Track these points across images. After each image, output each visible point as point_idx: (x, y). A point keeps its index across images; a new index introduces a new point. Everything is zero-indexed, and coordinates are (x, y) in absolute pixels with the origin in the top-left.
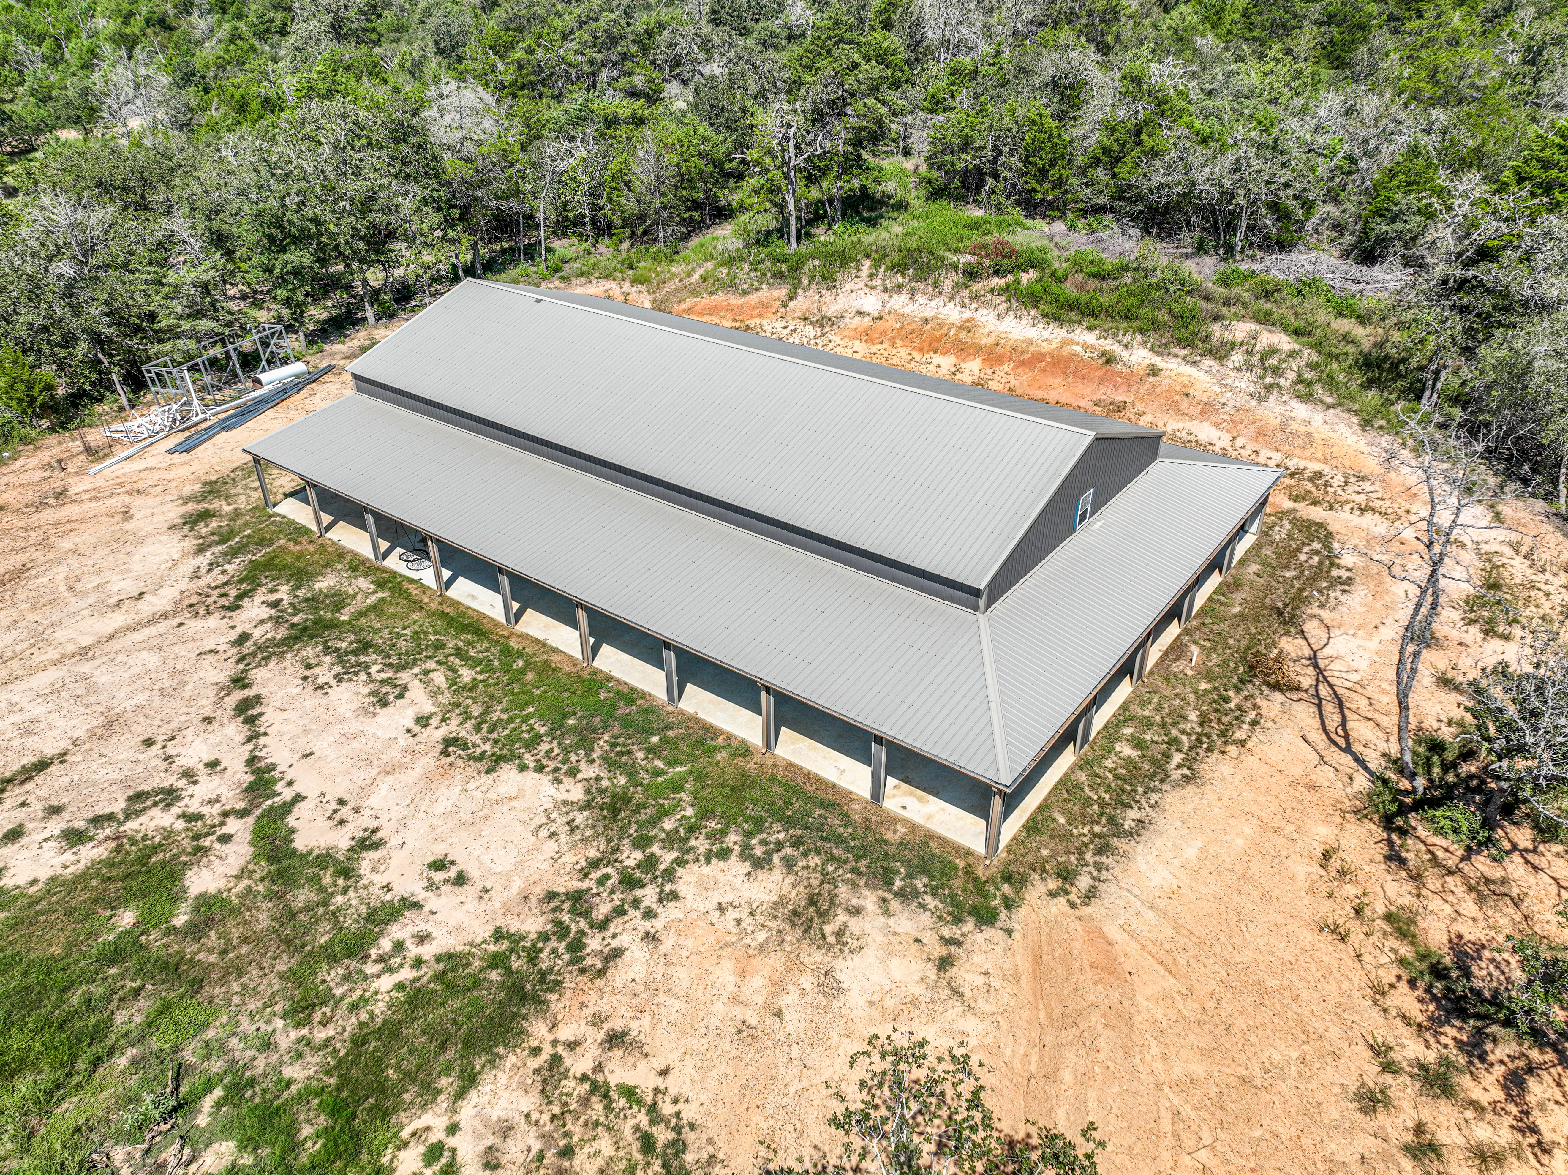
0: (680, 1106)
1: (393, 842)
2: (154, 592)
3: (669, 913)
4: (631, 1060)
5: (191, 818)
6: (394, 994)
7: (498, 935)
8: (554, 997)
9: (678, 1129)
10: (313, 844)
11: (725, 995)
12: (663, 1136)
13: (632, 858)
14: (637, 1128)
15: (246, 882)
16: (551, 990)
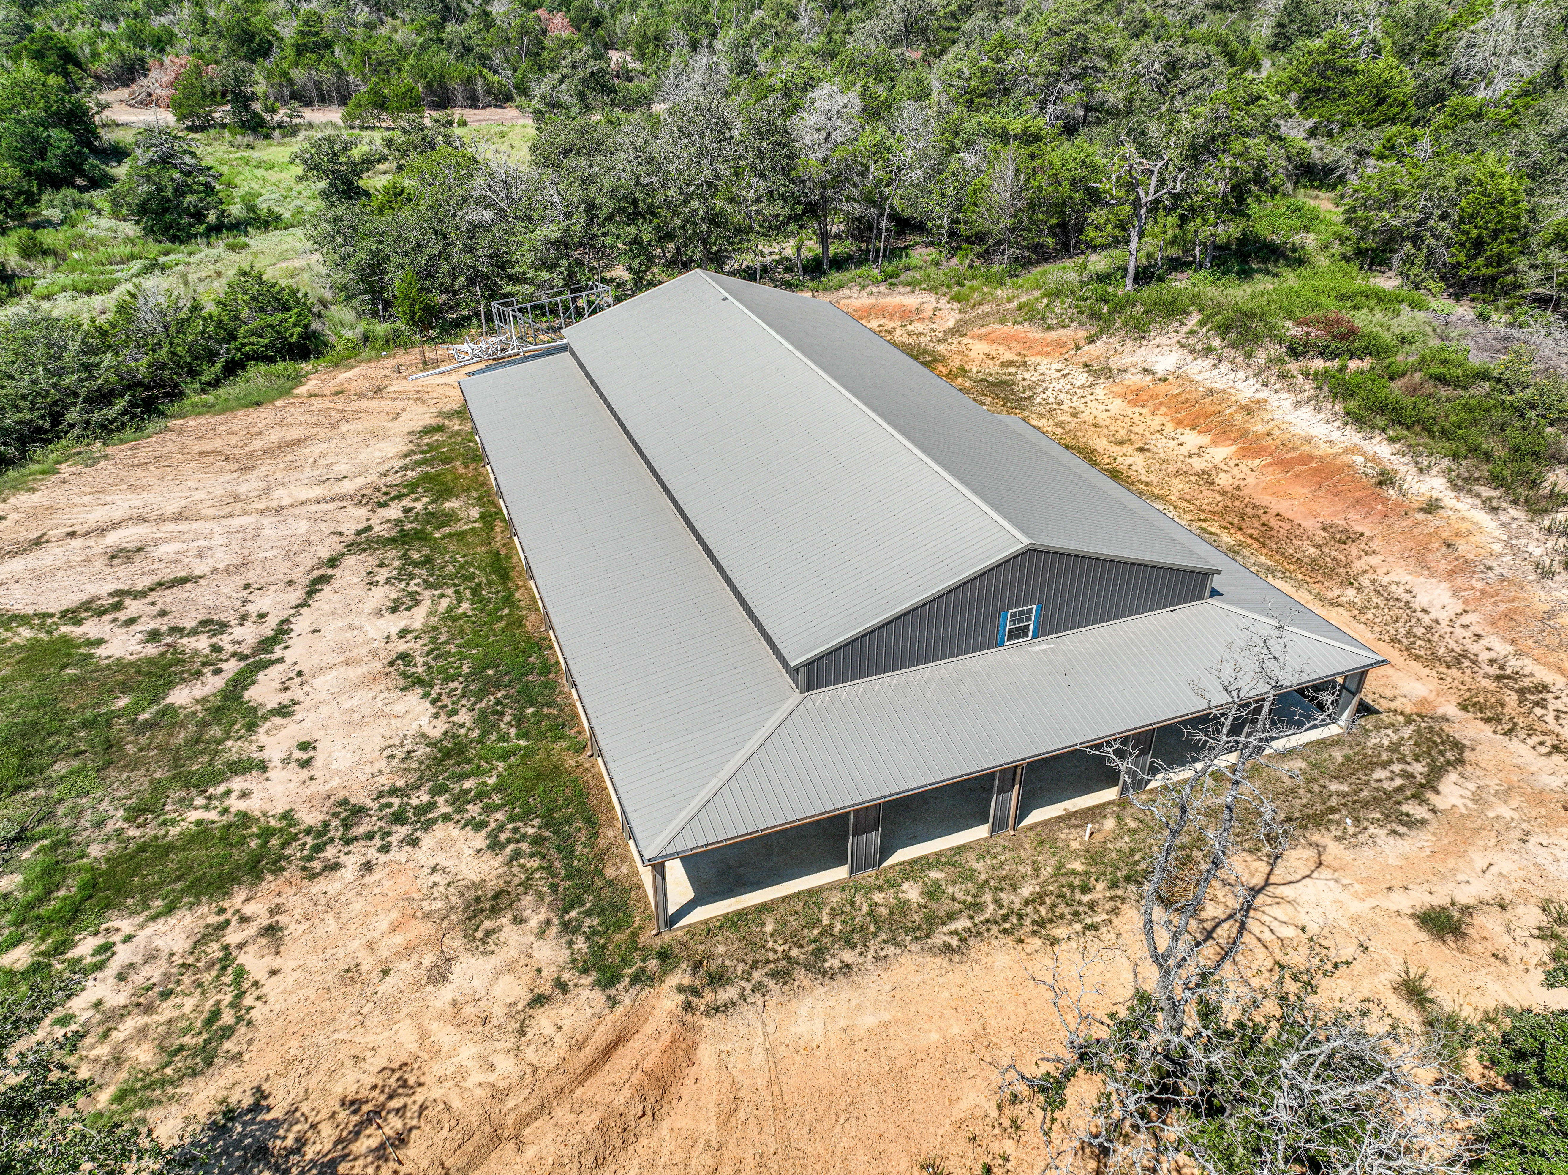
0: (258, 1004)
1: (298, 717)
2: (351, 479)
3: (399, 855)
4: (266, 951)
5: (216, 649)
6: (192, 826)
7: (287, 816)
8: (269, 877)
9: (240, 1019)
10: (255, 697)
11: (369, 937)
12: (227, 1018)
13: (421, 797)
14: (218, 1003)
15: (199, 707)
16: (273, 872)
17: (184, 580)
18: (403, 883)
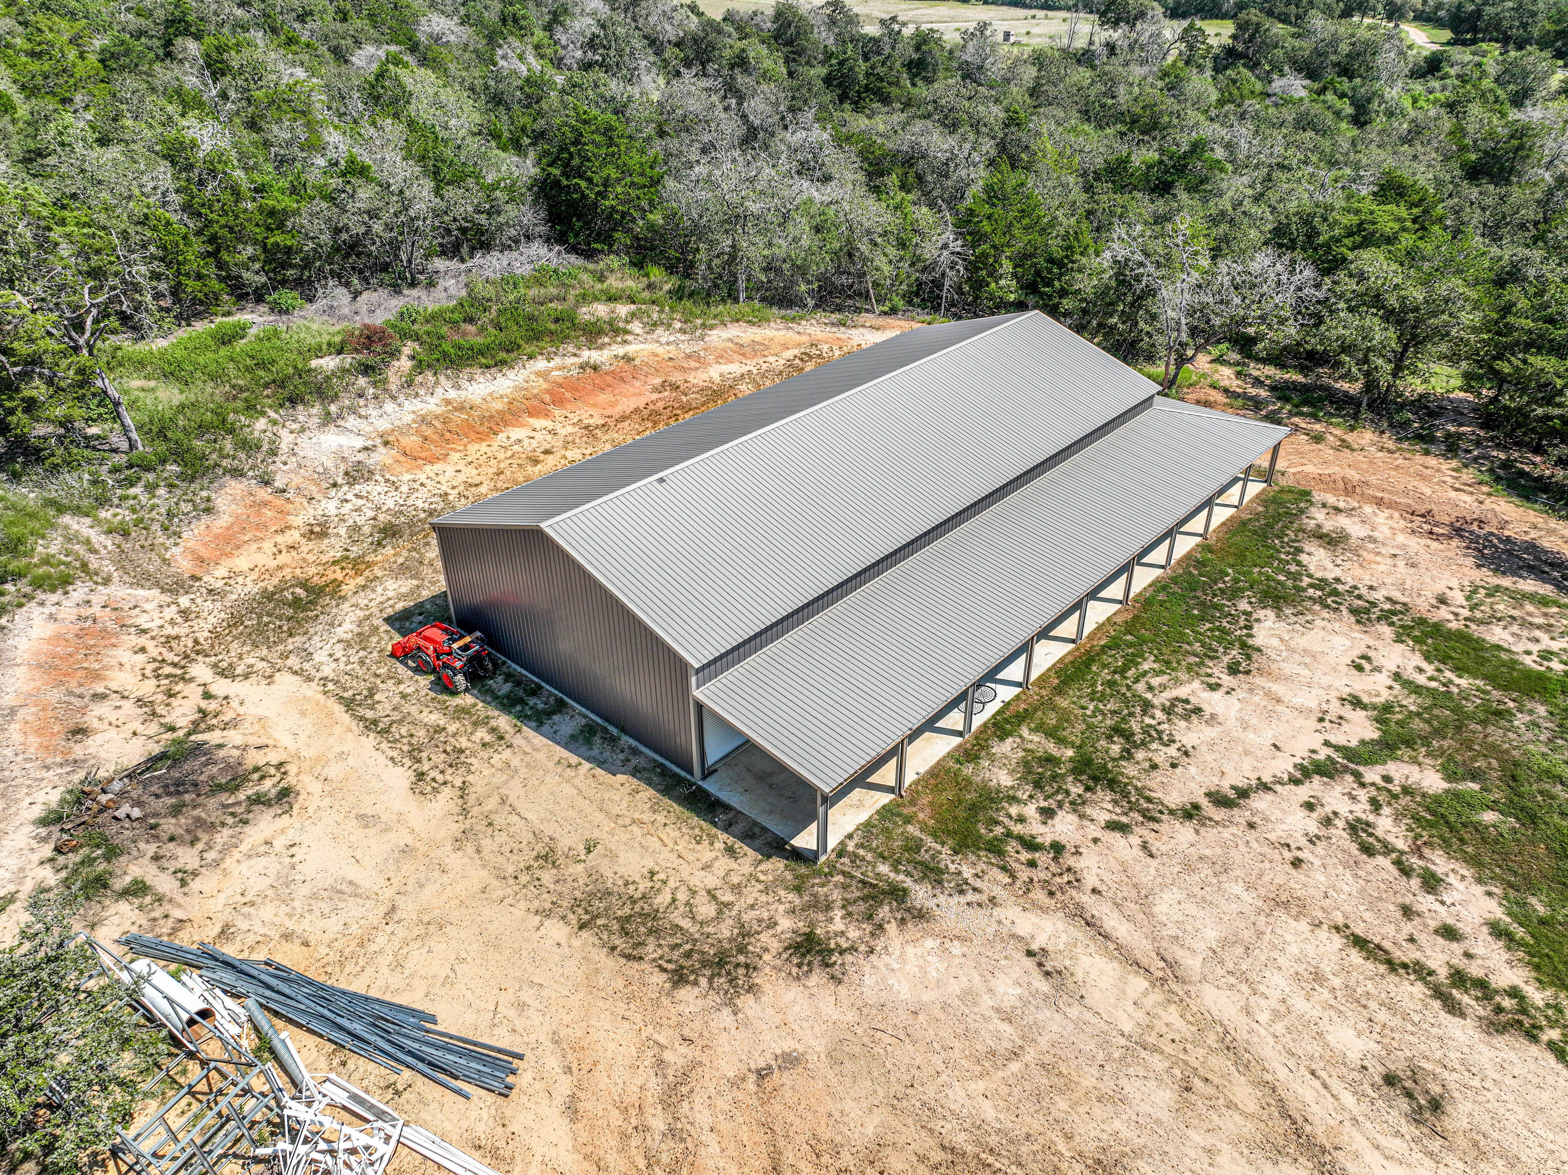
3: (1350, 581)
4: (1449, 596)
5: (1375, 805)
6: (1467, 678)
8: (1430, 620)
10: (1370, 729)
11: (1393, 569)
13: (1314, 592)
14: (1484, 598)
15: (1420, 759)
17: (1359, 942)
18: (1358, 572)
